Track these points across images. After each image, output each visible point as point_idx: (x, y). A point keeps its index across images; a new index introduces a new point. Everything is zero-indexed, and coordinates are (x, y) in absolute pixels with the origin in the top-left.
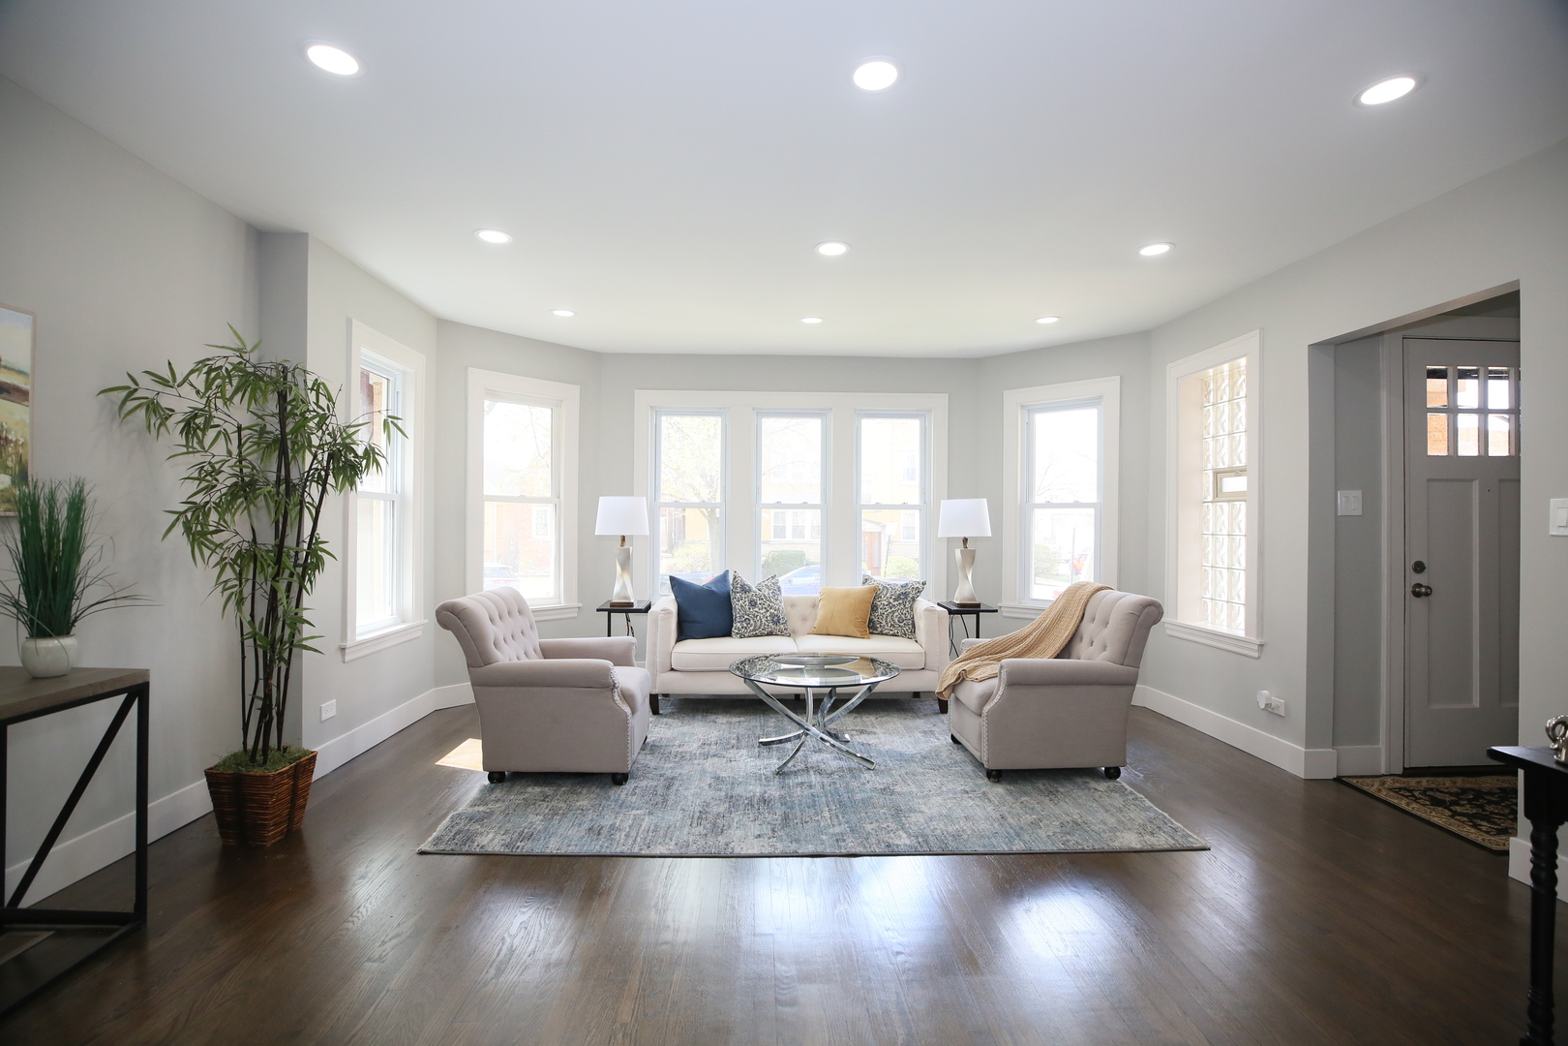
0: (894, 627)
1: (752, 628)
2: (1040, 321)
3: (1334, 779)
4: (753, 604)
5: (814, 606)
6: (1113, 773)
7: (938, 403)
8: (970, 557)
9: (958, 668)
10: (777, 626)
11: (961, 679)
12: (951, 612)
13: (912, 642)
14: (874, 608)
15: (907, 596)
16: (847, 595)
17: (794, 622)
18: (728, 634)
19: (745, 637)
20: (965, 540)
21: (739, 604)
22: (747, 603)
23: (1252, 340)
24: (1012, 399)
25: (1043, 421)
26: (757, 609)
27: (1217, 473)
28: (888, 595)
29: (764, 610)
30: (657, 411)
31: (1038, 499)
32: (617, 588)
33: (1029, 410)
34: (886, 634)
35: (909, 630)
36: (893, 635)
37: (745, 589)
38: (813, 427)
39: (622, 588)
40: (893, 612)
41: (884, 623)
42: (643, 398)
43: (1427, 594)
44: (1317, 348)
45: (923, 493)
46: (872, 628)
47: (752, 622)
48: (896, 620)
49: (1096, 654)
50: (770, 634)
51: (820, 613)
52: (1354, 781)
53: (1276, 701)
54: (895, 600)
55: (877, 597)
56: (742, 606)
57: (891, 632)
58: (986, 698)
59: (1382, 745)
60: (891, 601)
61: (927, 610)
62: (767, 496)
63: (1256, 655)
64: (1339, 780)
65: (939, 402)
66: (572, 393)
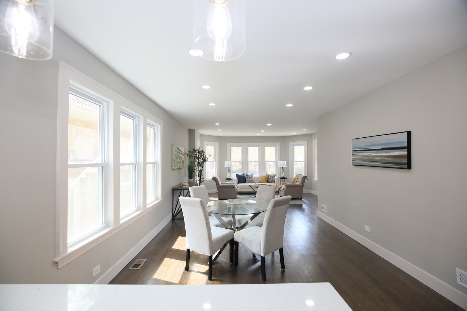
0: (271, 181)
1: (249, 182)
4: (249, 178)
5: (258, 178)
8: (283, 170)
9: (280, 186)
10: (253, 181)
11: (281, 187)
12: (280, 179)
13: (274, 184)
14: (268, 178)
15: (273, 176)
16: (264, 176)
17: (255, 181)
18: (245, 183)
20: (282, 167)
21: (247, 178)
24: (291, 144)
28: (270, 176)
29: (251, 179)
30: (231, 146)
31: (295, 160)
32: (228, 175)
35: (273, 182)
36: (271, 183)
37: (248, 176)
38: (257, 148)
39: (228, 176)
40: (271, 179)
42: (229, 144)
45: (276, 159)
46: (268, 182)
49: (299, 183)
50: (252, 183)
51: (259, 179)
55: (268, 177)
58: (284, 189)
61: (276, 178)
62: (249, 160)
65: (279, 144)
66: (217, 144)
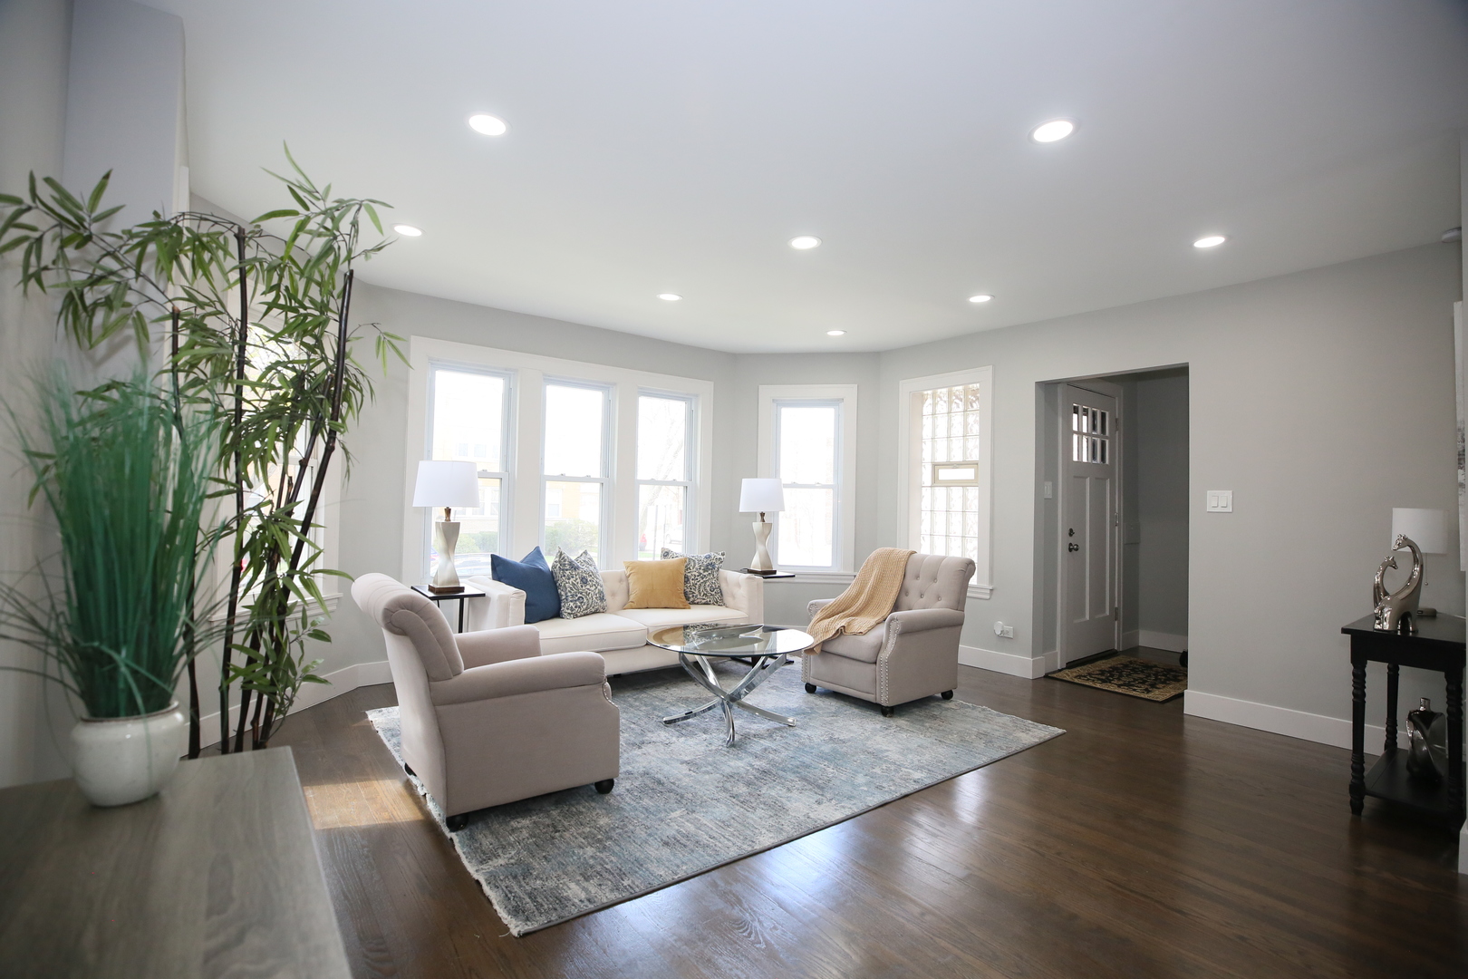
0: (706, 595)
1: (585, 607)
2: (830, 333)
3: (1044, 677)
4: (584, 581)
6: (947, 696)
7: (706, 388)
8: (767, 530)
11: (839, 634)
13: (723, 608)
14: (687, 580)
15: (713, 567)
17: (611, 599)
18: (558, 614)
19: (577, 617)
20: (762, 515)
21: (567, 585)
22: (579, 580)
23: (986, 372)
24: (767, 393)
25: (788, 414)
26: (588, 587)
27: (936, 466)
28: (697, 566)
29: (594, 587)
31: (785, 479)
33: (780, 403)
34: (698, 604)
35: (718, 598)
36: (704, 604)
37: (572, 567)
40: (705, 582)
41: (697, 592)
43: (1077, 550)
44: (1039, 384)
46: (688, 600)
47: (585, 600)
48: (708, 589)
52: (1055, 675)
53: (1007, 628)
54: (705, 570)
56: (573, 584)
57: (704, 601)
58: (879, 647)
59: (1058, 650)
60: (701, 571)
61: (748, 578)
63: (988, 597)
64: (1046, 676)
